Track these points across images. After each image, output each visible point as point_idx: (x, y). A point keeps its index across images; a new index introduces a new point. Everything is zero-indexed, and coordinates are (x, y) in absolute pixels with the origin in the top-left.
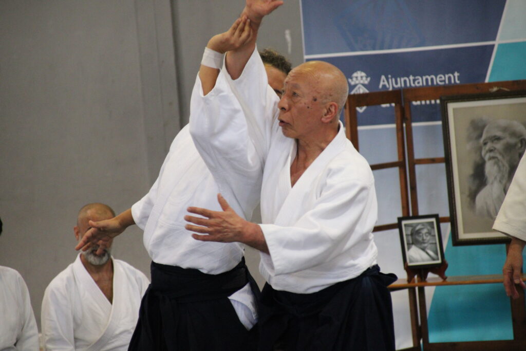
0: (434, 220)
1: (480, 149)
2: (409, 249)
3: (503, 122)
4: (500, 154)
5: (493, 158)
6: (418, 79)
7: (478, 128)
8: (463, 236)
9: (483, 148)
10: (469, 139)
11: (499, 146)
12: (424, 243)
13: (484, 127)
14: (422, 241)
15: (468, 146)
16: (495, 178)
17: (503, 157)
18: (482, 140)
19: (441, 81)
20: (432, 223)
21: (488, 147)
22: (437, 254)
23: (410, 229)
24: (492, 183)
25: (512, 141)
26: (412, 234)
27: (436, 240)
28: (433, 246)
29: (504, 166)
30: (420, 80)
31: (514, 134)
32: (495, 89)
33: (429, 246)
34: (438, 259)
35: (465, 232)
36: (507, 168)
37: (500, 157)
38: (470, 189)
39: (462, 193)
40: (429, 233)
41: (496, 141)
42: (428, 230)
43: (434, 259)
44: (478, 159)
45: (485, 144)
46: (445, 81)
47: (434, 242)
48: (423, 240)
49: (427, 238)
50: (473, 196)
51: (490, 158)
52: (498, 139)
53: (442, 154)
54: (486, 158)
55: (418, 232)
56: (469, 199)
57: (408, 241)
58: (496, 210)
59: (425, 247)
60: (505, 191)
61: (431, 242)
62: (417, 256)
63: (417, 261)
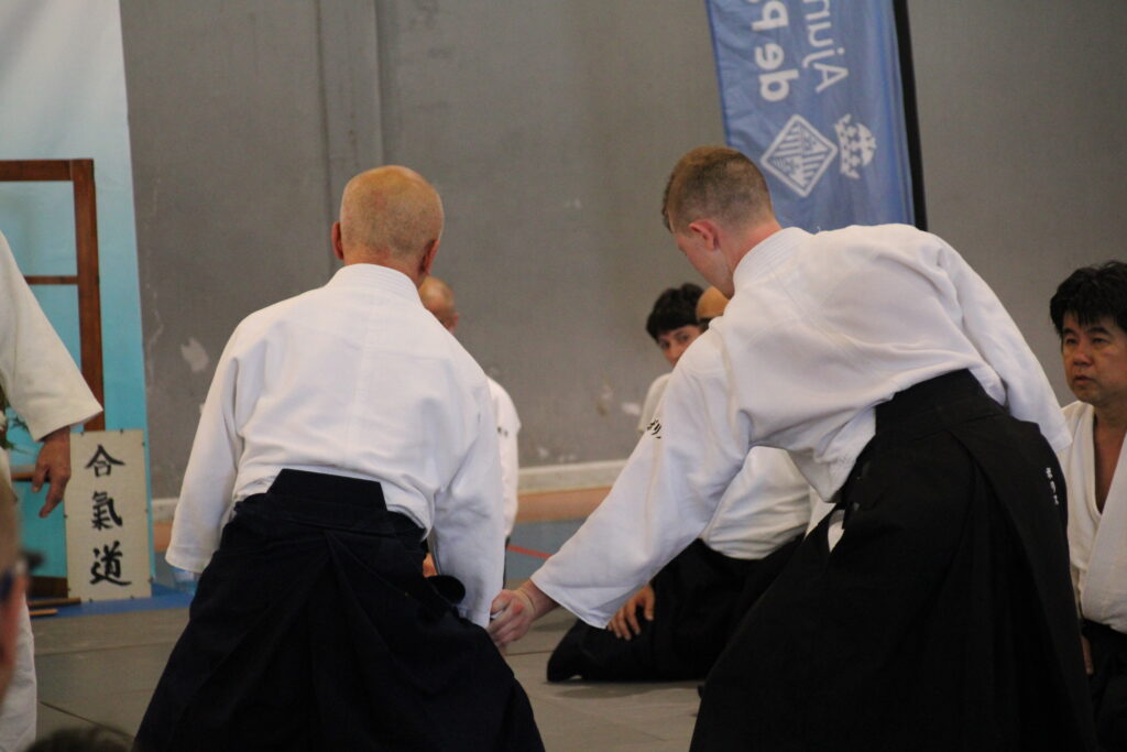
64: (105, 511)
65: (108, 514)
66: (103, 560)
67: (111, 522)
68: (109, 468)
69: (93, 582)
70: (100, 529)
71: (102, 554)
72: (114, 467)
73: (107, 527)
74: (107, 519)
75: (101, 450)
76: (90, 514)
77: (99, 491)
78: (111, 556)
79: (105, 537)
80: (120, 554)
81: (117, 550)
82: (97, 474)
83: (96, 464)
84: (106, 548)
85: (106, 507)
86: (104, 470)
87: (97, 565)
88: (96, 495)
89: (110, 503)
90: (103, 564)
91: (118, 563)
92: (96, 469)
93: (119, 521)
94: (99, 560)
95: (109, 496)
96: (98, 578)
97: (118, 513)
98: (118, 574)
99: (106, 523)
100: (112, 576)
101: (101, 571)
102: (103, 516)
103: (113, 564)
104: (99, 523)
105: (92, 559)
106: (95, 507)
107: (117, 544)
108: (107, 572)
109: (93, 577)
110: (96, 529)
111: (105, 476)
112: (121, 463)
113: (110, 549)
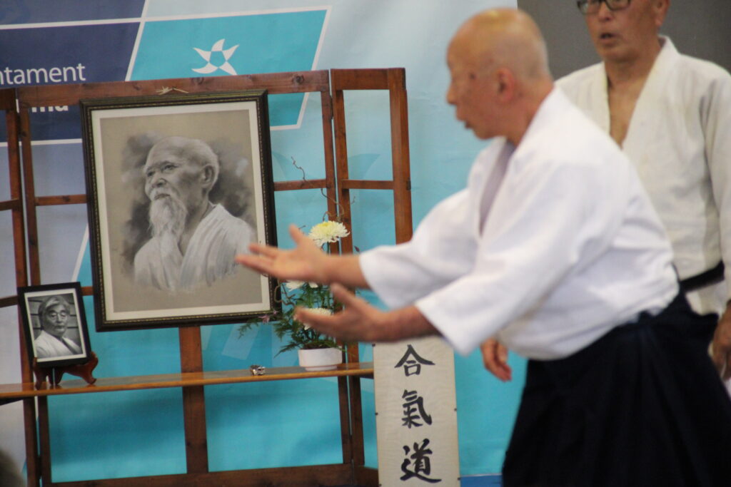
0: (72, 291)
1: (143, 182)
2: (36, 337)
3: (178, 142)
4: (174, 189)
5: (163, 195)
6: (19, 73)
7: (139, 149)
8: (112, 315)
9: (148, 181)
10: (125, 167)
11: (172, 177)
12: (60, 327)
13: (149, 148)
14: (56, 324)
15: (125, 178)
16: (166, 226)
17: (178, 194)
18: (145, 169)
19: (55, 77)
20: (71, 295)
21: (154, 179)
22: (79, 343)
23: (37, 305)
24: (161, 234)
25: (193, 170)
26: (40, 314)
27: (77, 323)
28: (74, 330)
29: (179, 208)
30: (23, 75)
31: (194, 160)
32: (166, 90)
33: (68, 332)
34: (82, 353)
35: (116, 310)
36: (183, 211)
37: (173, 195)
38: (126, 243)
39: (112, 250)
40: (66, 312)
41: (167, 170)
42: (65, 306)
43: (75, 352)
44: (139, 197)
45: (151, 174)
46: (61, 77)
47: (74, 325)
48: (58, 322)
50: (130, 254)
51: (159, 196)
52: (171, 166)
53: (81, 190)
54: (152, 196)
55: (50, 310)
56: (123, 259)
57: (35, 324)
58: (165, 275)
59: (62, 333)
60: (181, 248)
61: (69, 325)
62: (49, 347)
63: (50, 356)
64: (415, 410)
65: (417, 413)
66: (413, 457)
67: (421, 421)
68: (419, 367)
69: (404, 478)
70: (410, 427)
71: (412, 452)
72: (423, 366)
73: (417, 425)
74: (417, 417)
75: (411, 352)
76: (400, 413)
77: (409, 391)
78: (422, 452)
79: (414, 436)
80: (429, 452)
81: (426, 448)
82: (407, 374)
83: (405, 364)
84: (416, 446)
85: (416, 406)
86: (415, 369)
87: (407, 462)
88: (406, 393)
89: (420, 401)
90: (413, 461)
91: (427, 460)
92: (406, 368)
93: (428, 420)
94: (408, 456)
95: (419, 395)
96: (408, 475)
97: (427, 412)
98: (427, 471)
99: (415, 420)
100: (421, 473)
101: (411, 467)
102: (413, 414)
103: (423, 461)
104: (409, 421)
105: (403, 456)
106: (405, 406)
107: (426, 442)
108: (417, 469)
109: (403, 474)
110: (407, 427)
111: (415, 375)
112: (430, 363)
113: (420, 447)
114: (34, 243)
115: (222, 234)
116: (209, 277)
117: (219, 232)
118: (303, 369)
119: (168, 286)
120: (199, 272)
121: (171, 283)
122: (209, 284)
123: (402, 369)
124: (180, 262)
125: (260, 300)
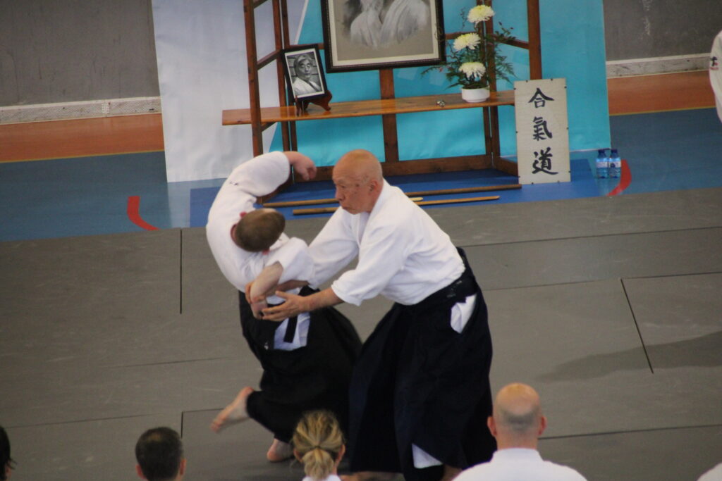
0: (313, 50)
2: (293, 82)
8: (337, 63)
12: (307, 74)
14: (305, 73)
16: (371, 5)
20: (313, 53)
22: (320, 85)
23: (293, 60)
24: (368, 10)
26: (295, 67)
28: (316, 76)
33: (312, 77)
34: (321, 91)
35: (340, 59)
38: (345, 16)
39: (337, 21)
40: (311, 64)
42: (309, 60)
43: (317, 91)
47: (316, 73)
48: (306, 71)
49: (310, 69)
50: (348, 23)
55: (301, 64)
56: (343, 26)
57: (292, 73)
58: (371, 36)
59: (308, 79)
60: (381, 18)
61: (313, 73)
62: (302, 88)
63: (303, 94)
64: (541, 129)
65: (543, 131)
66: (540, 159)
67: (545, 136)
68: (544, 102)
69: (534, 172)
70: (538, 140)
71: (540, 155)
72: (547, 102)
73: (542, 139)
74: (542, 134)
75: (539, 91)
76: (532, 131)
77: (538, 117)
78: (546, 156)
79: (541, 145)
80: (551, 155)
81: (548, 153)
82: (536, 107)
83: (535, 100)
84: (542, 151)
85: (542, 127)
86: (541, 103)
87: (536, 162)
88: (536, 119)
89: (545, 124)
90: (540, 161)
91: (549, 160)
92: (536, 103)
93: (550, 135)
94: (537, 159)
95: (544, 120)
96: (537, 170)
97: (549, 131)
98: (549, 167)
99: (542, 136)
100: (545, 169)
101: (539, 165)
102: (540, 132)
103: (546, 161)
104: (537, 136)
105: (534, 158)
106: (535, 127)
107: (549, 149)
108: (543, 166)
109: (534, 169)
110: (536, 140)
111: (541, 107)
112: (551, 99)
113: (544, 152)
114: (285, 16)
115: (408, 9)
116: (399, 37)
117: (406, 8)
118: (465, 102)
119: (372, 43)
120: (392, 34)
121: (374, 42)
122: (399, 42)
123: (533, 103)
124: (380, 29)
125: (431, 52)
